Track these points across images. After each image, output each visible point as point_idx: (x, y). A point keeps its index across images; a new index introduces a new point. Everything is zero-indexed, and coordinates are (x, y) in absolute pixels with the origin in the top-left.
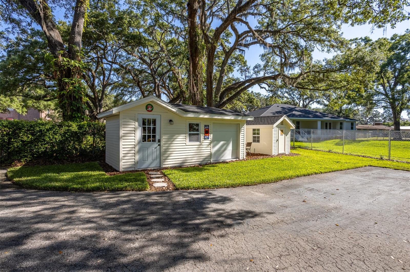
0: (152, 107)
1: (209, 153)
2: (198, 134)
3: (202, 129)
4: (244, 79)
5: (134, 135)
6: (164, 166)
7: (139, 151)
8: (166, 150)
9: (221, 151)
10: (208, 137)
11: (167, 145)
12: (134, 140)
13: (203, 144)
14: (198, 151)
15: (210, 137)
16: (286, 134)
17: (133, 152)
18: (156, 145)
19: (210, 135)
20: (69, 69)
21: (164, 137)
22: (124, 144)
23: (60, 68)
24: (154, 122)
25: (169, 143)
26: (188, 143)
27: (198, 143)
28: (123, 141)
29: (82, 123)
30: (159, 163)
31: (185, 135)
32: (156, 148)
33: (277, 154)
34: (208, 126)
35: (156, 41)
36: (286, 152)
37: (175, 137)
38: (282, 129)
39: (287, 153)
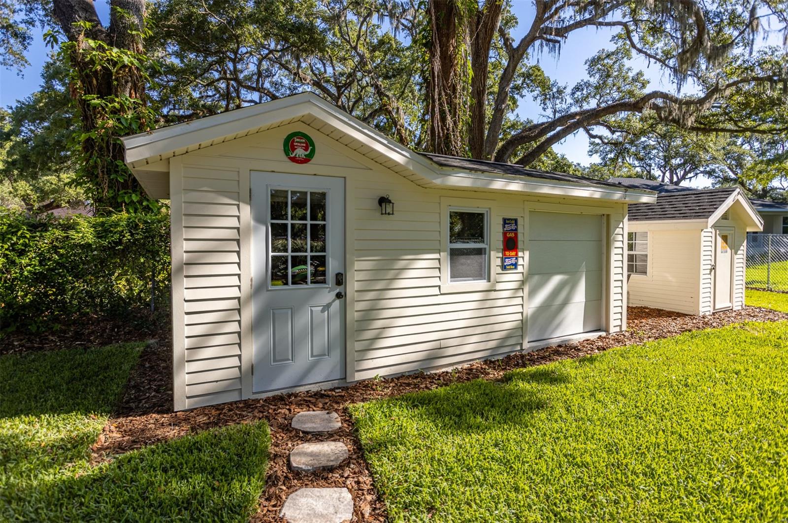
0: (309, 144)
1: (519, 317)
2: (479, 252)
3: (495, 232)
4: (552, 116)
5: (234, 258)
6: (359, 376)
7: (257, 325)
8: (369, 315)
9: (554, 308)
10: (513, 261)
11: (371, 295)
12: (234, 281)
13: (499, 286)
14: (482, 313)
15: (520, 261)
16: (735, 249)
17: (234, 327)
18: (326, 295)
19: (520, 254)
20: (107, 72)
21: (358, 265)
22: (189, 295)
23: (81, 70)
24: (319, 204)
25: (380, 285)
26: (448, 284)
27: (482, 284)
28: (187, 282)
29: (114, 217)
30: (338, 367)
31: (436, 256)
32: (327, 307)
33: (712, 311)
34: (516, 221)
35: (349, 42)
36: (735, 304)
37: (401, 264)
38: (725, 233)
39: (737, 307)
